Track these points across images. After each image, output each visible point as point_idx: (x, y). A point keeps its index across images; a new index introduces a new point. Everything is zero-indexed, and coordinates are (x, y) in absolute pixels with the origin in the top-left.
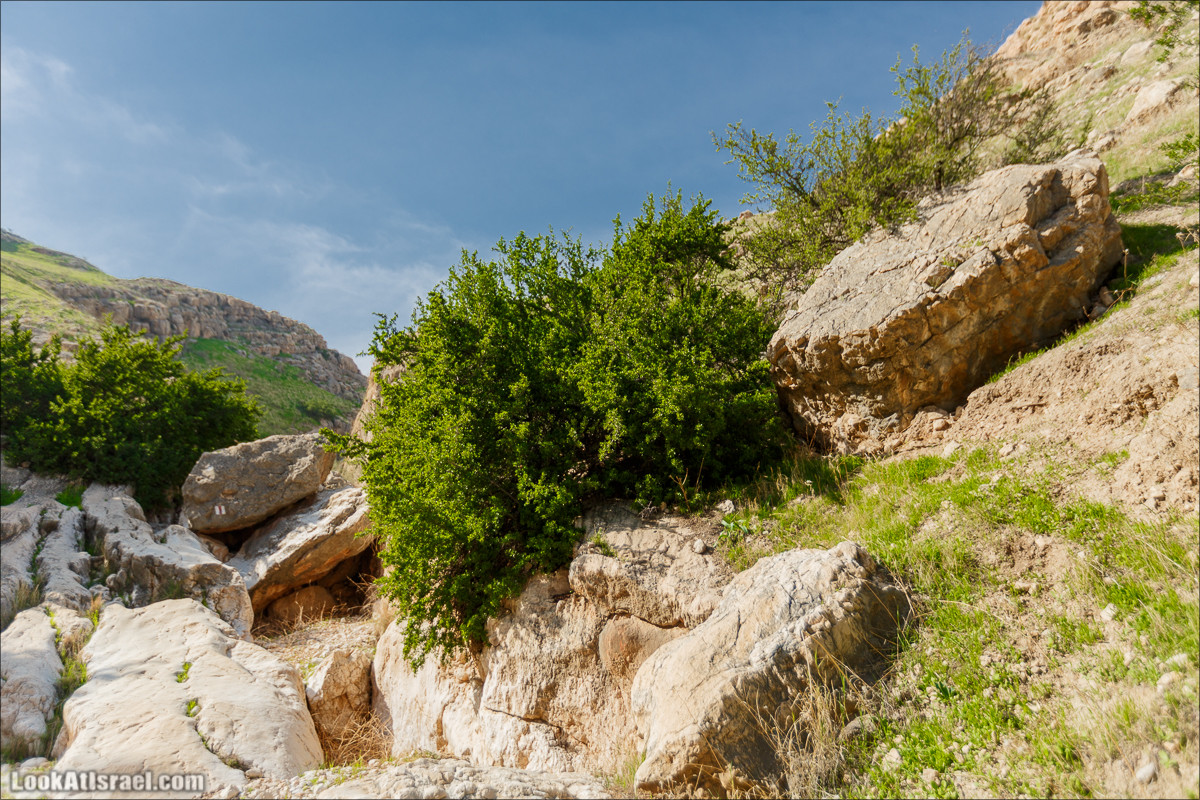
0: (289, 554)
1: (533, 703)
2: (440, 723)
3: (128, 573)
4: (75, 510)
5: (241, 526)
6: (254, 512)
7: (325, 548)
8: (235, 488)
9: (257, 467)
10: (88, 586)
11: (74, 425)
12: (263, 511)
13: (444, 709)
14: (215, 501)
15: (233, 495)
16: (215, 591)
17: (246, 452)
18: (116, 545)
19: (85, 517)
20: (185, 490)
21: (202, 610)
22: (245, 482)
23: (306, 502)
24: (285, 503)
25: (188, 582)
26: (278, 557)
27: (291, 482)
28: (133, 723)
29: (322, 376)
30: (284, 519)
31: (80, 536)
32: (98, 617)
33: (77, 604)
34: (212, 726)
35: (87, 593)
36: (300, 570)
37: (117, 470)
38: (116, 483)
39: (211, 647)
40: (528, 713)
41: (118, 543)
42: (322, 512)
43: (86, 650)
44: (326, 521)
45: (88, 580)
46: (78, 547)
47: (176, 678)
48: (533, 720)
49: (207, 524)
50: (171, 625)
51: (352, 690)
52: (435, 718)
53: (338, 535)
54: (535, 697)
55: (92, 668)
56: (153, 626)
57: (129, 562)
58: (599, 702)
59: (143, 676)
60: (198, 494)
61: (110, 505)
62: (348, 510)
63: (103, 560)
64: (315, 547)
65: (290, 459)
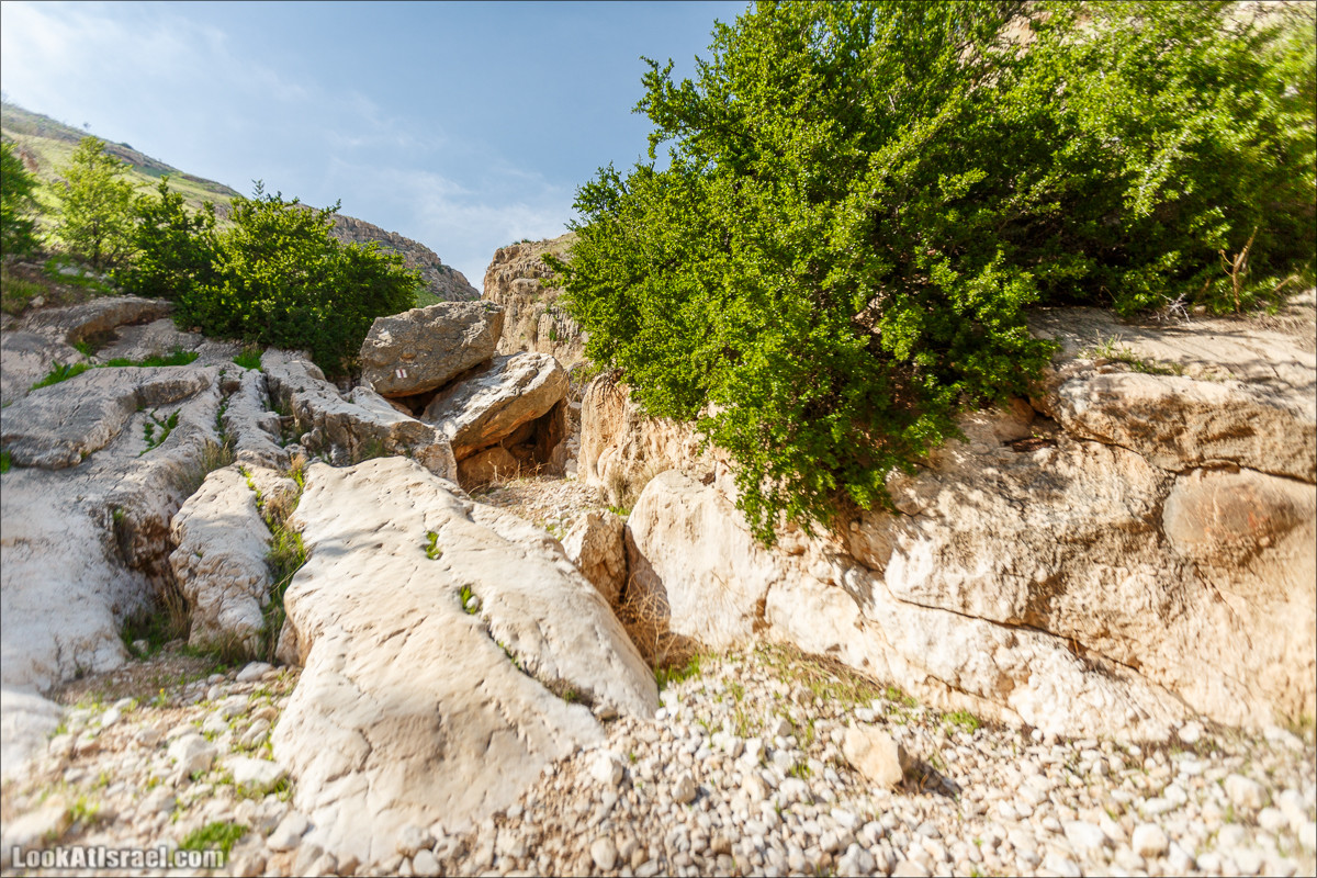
0: (477, 416)
1: (1022, 602)
2: (763, 603)
3: (323, 431)
4: (255, 372)
5: (422, 390)
6: (435, 374)
7: (512, 410)
8: (414, 352)
9: (432, 331)
10: (283, 445)
11: (240, 289)
12: (443, 375)
13: (770, 586)
14: (395, 365)
15: (412, 358)
16: (419, 450)
17: (419, 317)
18: (305, 404)
19: (266, 379)
20: (364, 354)
21: (418, 468)
22: (422, 346)
23: (484, 366)
24: (464, 367)
25: (390, 440)
26: (467, 418)
27: (467, 347)
28: (394, 628)
29: (440, 287)
30: (464, 383)
31: (265, 397)
32: (302, 477)
33: (274, 463)
34: (512, 632)
35: (282, 452)
36: (488, 431)
37: (291, 336)
38: (293, 348)
39: (451, 511)
40: (1014, 616)
41: (307, 402)
42: (502, 376)
43: (297, 517)
44: (510, 383)
45: (280, 440)
46: (264, 407)
47: (425, 553)
48: (1023, 626)
49: (391, 387)
50: (392, 484)
51: (611, 556)
52: (754, 597)
53: (525, 397)
54: (1023, 594)
55: (310, 538)
56: (368, 487)
57: (323, 421)
58: (1176, 609)
59: (381, 552)
60: (378, 357)
61: (291, 368)
62: (531, 372)
63: (293, 419)
64: (503, 408)
65: (464, 324)
